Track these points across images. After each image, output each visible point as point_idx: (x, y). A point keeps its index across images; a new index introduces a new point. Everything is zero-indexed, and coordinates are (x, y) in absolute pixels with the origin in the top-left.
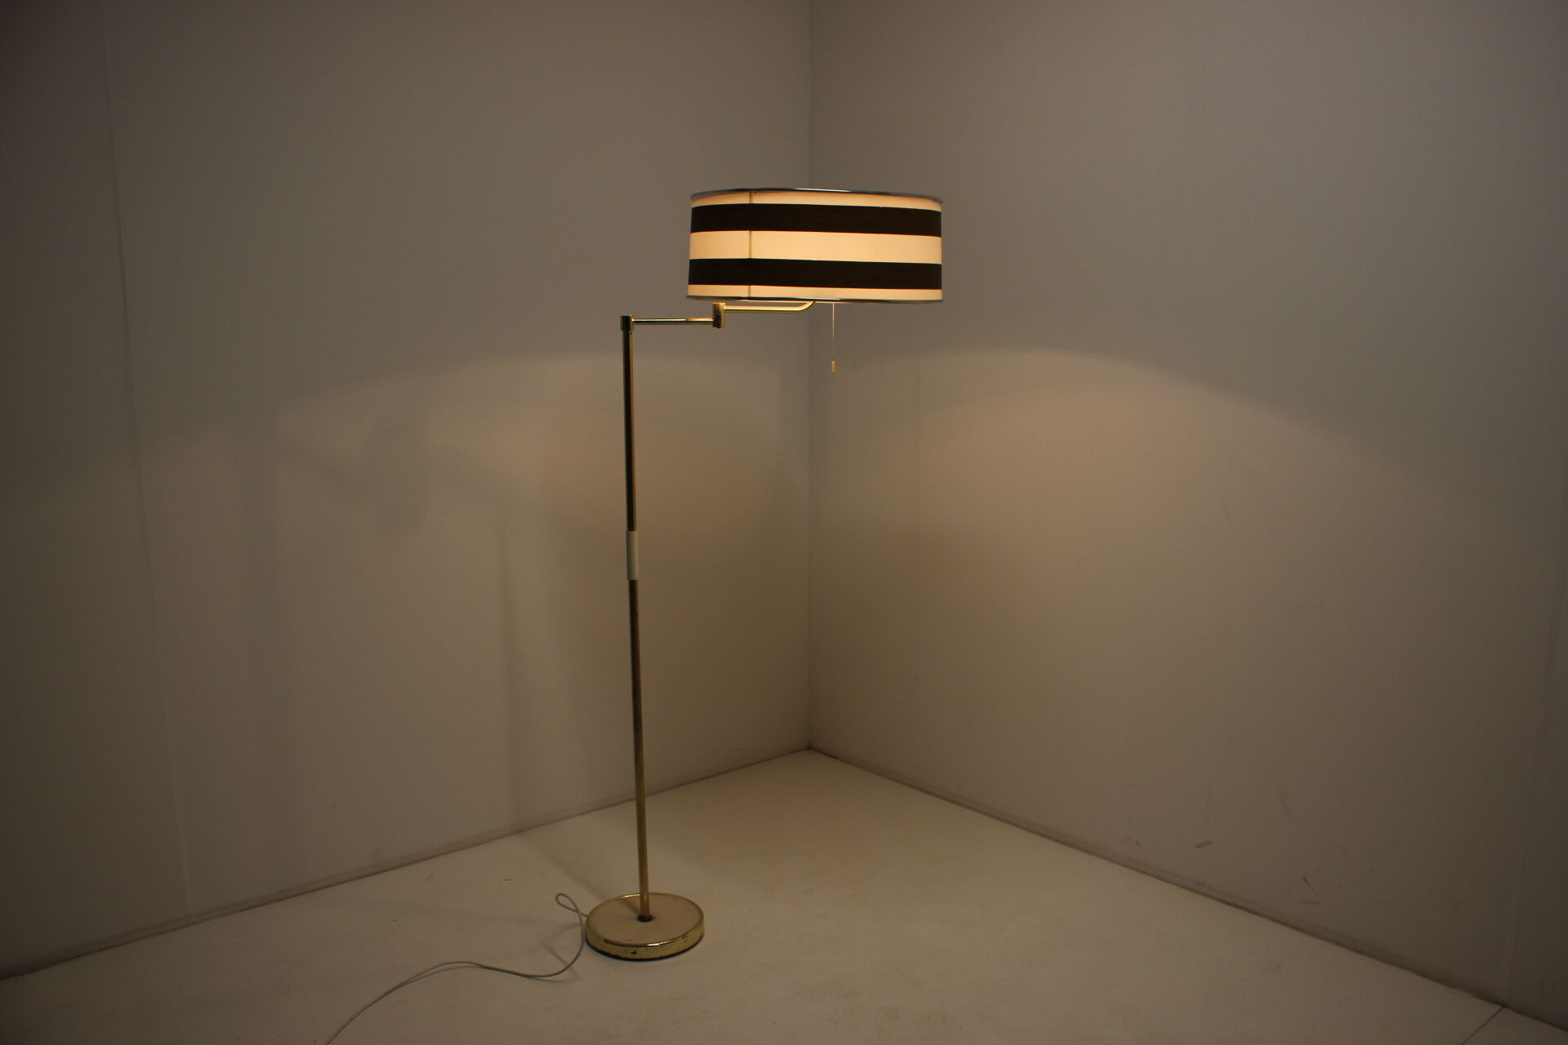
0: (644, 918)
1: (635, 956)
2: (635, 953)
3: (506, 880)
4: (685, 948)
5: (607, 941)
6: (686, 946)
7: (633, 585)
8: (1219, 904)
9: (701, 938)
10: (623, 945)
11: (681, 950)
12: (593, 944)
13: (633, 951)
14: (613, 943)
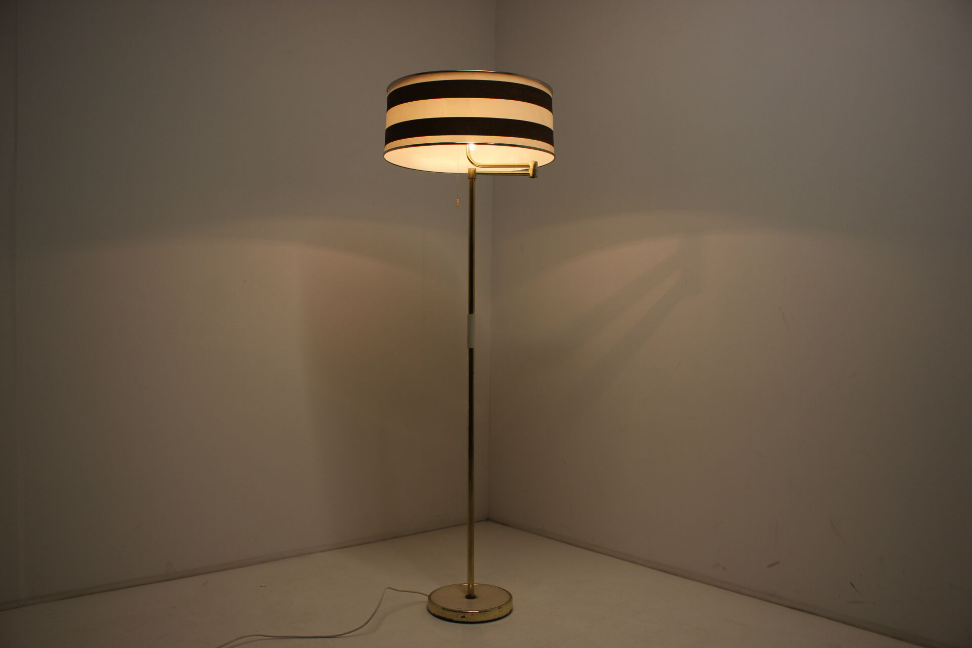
0: (470, 596)
1: (464, 620)
2: (464, 617)
3: (261, 587)
4: (500, 616)
5: (444, 609)
6: (501, 615)
7: (471, 352)
8: (786, 608)
9: (511, 611)
10: (455, 611)
11: (497, 617)
12: (432, 613)
13: (463, 616)
14: (448, 610)
